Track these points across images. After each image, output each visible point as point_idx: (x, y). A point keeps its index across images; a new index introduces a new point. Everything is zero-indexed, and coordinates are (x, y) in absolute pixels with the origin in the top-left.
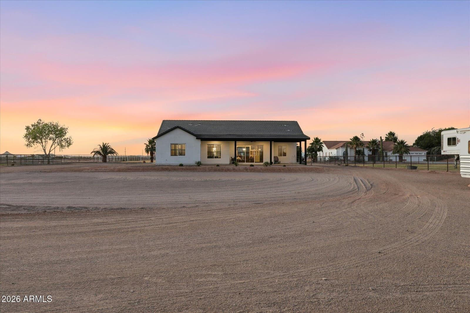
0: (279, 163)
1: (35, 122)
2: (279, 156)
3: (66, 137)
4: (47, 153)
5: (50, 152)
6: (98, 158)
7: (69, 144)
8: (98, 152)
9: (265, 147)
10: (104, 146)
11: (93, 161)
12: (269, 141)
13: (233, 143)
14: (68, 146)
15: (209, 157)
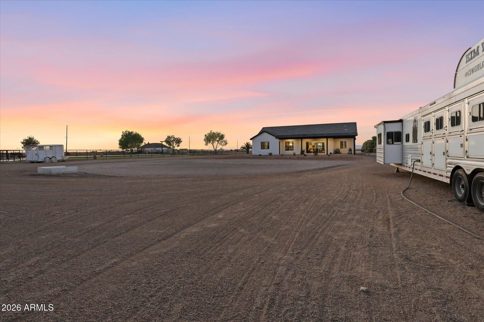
0: (340, 154)
1: (209, 132)
2: (341, 148)
3: (224, 139)
4: (215, 149)
5: (216, 149)
6: (245, 151)
7: (226, 143)
8: (244, 148)
9: (331, 142)
10: (247, 143)
11: (242, 153)
12: (326, 138)
13: (300, 140)
14: (226, 145)
15: (286, 150)
